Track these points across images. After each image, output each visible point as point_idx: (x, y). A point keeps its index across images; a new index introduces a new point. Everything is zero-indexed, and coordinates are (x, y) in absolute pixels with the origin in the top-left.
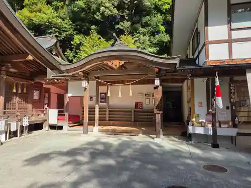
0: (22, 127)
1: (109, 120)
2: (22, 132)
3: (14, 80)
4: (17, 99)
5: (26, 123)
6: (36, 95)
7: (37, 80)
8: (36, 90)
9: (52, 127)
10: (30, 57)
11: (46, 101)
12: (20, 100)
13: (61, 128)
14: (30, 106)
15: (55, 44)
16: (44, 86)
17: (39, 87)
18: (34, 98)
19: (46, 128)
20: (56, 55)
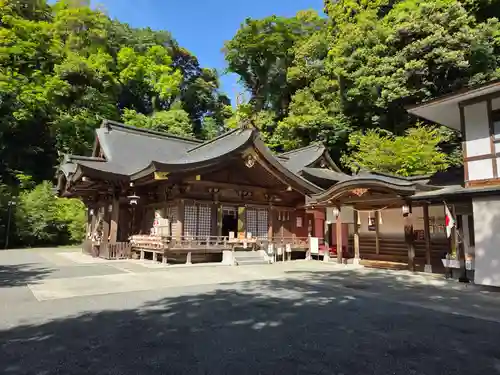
0: (286, 253)
1: (380, 253)
2: (286, 259)
3: (278, 209)
5: (289, 250)
6: (299, 222)
7: (300, 207)
8: (299, 217)
9: (315, 257)
11: (310, 229)
13: (321, 258)
15: (323, 155)
16: (307, 212)
17: (302, 213)
18: (297, 226)
19: (308, 257)
20: (326, 167)
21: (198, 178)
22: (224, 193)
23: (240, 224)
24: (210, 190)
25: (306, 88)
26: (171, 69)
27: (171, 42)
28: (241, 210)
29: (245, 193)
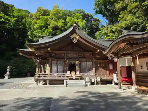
2: (98, 84)
4: (101, 69)
6: (111, 67)
8: (110, 64)
10: (98, 51)
12: (102, 69)
14: (108, 72)
18: (110, 68)
21: (49, 49)
22: (69, 55)
23: (77, 68)
24: (63, 54)
25: (125, 10)
26: (82, 20)
27: (83, 12)
28: (77, 62)
29: (80, 55)
